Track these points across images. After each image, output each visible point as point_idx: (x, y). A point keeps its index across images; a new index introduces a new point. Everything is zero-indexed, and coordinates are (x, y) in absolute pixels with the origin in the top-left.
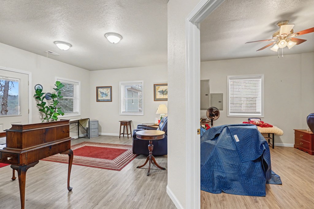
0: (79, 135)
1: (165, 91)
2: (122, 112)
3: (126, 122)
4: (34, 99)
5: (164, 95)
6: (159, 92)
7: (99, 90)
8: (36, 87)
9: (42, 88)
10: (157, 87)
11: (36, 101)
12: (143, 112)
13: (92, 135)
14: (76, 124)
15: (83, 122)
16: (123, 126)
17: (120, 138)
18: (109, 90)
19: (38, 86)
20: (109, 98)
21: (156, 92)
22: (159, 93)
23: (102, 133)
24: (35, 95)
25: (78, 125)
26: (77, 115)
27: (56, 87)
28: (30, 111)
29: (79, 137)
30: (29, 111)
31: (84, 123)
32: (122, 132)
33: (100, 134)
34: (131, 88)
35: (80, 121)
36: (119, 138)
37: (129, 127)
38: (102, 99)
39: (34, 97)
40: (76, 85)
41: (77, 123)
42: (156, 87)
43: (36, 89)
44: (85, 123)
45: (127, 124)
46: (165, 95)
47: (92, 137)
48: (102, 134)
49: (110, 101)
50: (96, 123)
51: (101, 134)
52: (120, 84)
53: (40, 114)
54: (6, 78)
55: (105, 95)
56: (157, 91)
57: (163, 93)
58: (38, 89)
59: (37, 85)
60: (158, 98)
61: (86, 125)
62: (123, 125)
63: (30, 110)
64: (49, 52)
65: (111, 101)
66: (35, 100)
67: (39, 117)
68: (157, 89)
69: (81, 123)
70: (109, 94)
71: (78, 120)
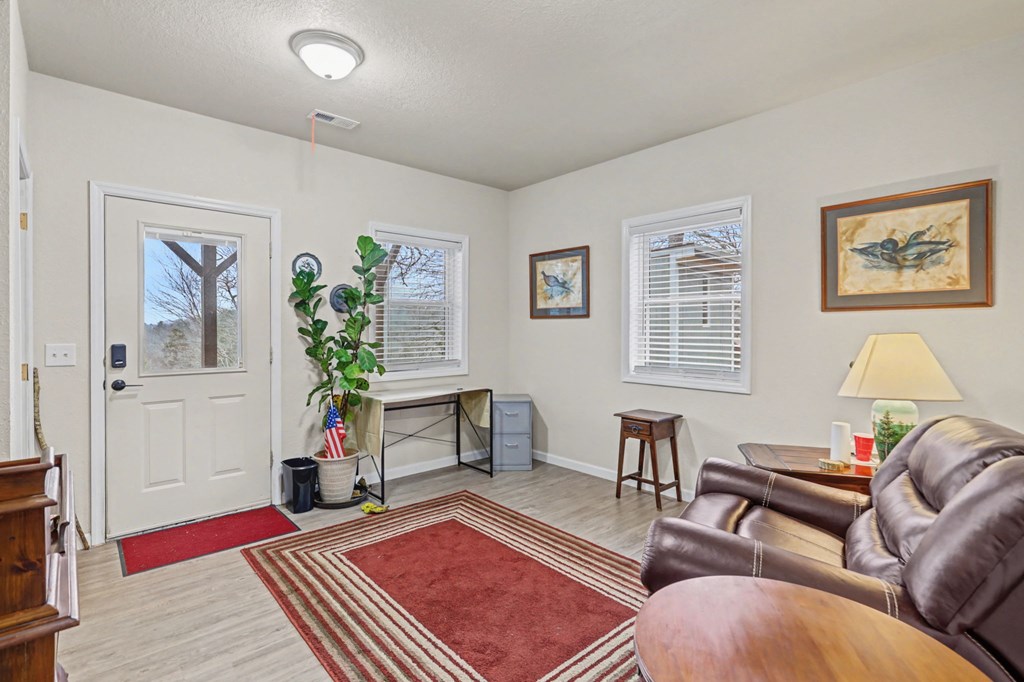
0: (458, 453)
1: (908, 246)
2: (632, 368)
3: (651, 422)
4: (291, 309)
5: (900, 267)
6: (862, 251)
7: (541, 266)
8: (299, 263)
9: (320, 269)
10: (843, 224)
11: (298, 316)
12: (746, 375)
13: (505, 461)
14: (448, 409)
15: (473, 402)
16: (633, 444)
17: (618, 495)
18: (576, 264)
19: (304, 259)
20: (575, 300)
21: (841, 255)
22: (860, 259)
23: (549, 455)
24: (293, 296)
25: (458, 414)
26: (455, 371)
27: (359, 263)
28: (274, 356)
29: (460, 463)
30: (271, 354)
31: (475, 405)
32: (631, 467)
33: (540, 455)
34: (694, 254)
35: (462, 399)
36: (614, 500)
37: (663, 448)
38: (551, 304)
39: (289, 301)
40: (454, 254)
41: (452, 406)
42: (841, 221)
43: (298, 270)
44: (477, 409)
45: (651, 434)
46: (908, 273)
47: (505, 468)
48: (551, 458)
49: (581, 313)
50: (525, 411)
51: (545, 457)
52: (625, 231)
53: (311, 366)
54: (193, 235)
55: (561, 289)
56: (848, 247)
57: (892, 260)
58: (302, 272)
59: (299, 257)
60: (852, 291)
61: (480, 416)
62: (636, 436)
63: (274, 350)
64: (318, 115)
65: (587, 316)
66: (294, 314)
67: (309, 377)
68: (841, 239)
69: (465, 407)
70: (578, 280)
71: (458, 395)
